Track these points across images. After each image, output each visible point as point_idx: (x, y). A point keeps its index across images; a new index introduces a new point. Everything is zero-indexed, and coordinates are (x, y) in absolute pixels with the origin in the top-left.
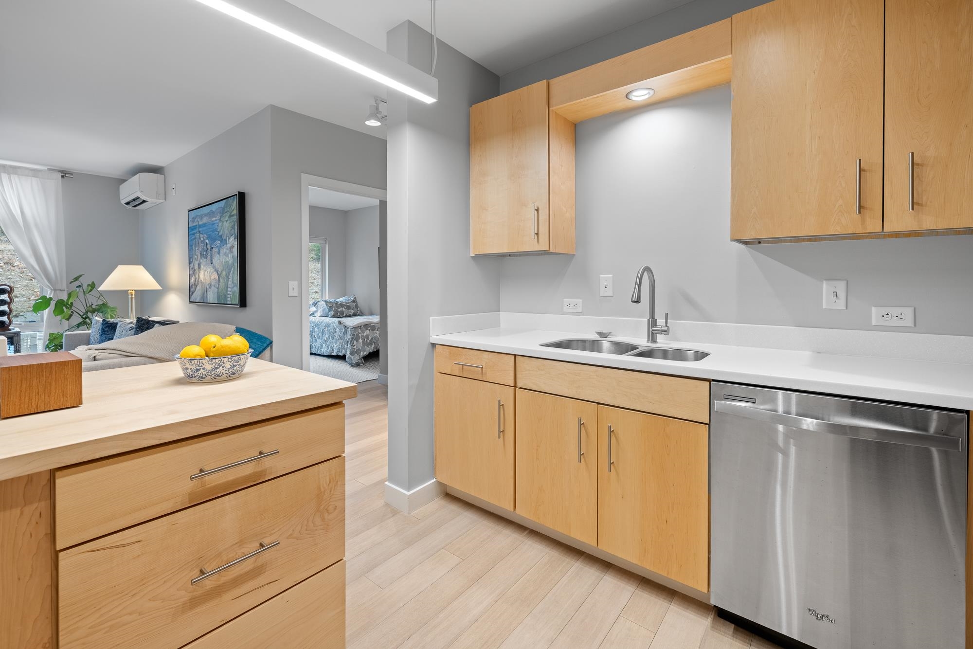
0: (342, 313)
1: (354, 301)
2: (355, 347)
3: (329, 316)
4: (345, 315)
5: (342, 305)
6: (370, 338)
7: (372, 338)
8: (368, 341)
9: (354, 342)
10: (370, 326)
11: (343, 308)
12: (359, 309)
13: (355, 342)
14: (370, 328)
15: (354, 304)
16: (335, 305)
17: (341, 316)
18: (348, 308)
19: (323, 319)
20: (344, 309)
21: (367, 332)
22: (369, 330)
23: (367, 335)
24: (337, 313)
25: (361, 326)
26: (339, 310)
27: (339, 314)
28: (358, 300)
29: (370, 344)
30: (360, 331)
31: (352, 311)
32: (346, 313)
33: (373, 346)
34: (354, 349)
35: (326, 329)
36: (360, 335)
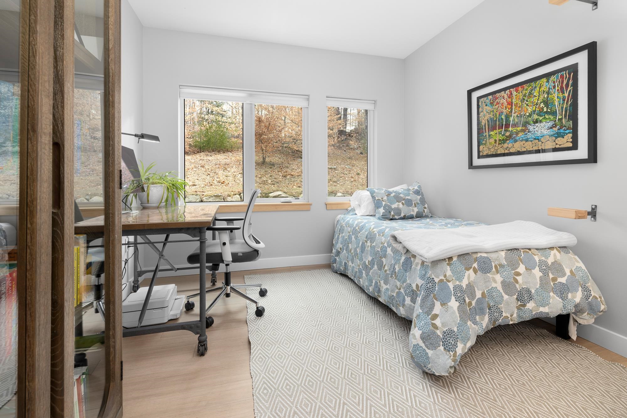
0: (398, 211)
1: (417, 192)
2: (438, 322)
3: (377, 216)
4: (402, 215)
5: (398, 198)
6: (479, 295)
7: (483, 294)
8: (474, 303)
9: (433, 306)
10: (476, 260)
11: (400, 203)
12: (426, 206)
13: (438, 304)
14: (475, 265)
15: (419, 197)
16: (385, 198)
17: (396, 217)
18: (409, 203)
19: (365, 220)
20: (401, 206)
21: (469, 277)
22: (475, 271)
23: (469, 286)
24: (390, 212)
25: (450, 258)
26: (393, 206)
27: (392, 213)
28: (423, 190)
29: (479, 310)
30: (449, 273)
31: (416, 210)
32: (405, 210)
33: (486, 318)
34: (435, 326)
35: (369, 244)
36: (451, 285)
